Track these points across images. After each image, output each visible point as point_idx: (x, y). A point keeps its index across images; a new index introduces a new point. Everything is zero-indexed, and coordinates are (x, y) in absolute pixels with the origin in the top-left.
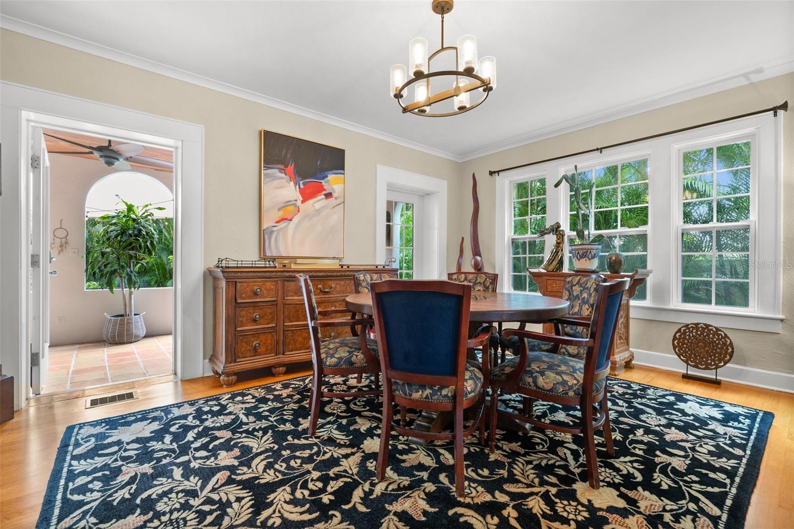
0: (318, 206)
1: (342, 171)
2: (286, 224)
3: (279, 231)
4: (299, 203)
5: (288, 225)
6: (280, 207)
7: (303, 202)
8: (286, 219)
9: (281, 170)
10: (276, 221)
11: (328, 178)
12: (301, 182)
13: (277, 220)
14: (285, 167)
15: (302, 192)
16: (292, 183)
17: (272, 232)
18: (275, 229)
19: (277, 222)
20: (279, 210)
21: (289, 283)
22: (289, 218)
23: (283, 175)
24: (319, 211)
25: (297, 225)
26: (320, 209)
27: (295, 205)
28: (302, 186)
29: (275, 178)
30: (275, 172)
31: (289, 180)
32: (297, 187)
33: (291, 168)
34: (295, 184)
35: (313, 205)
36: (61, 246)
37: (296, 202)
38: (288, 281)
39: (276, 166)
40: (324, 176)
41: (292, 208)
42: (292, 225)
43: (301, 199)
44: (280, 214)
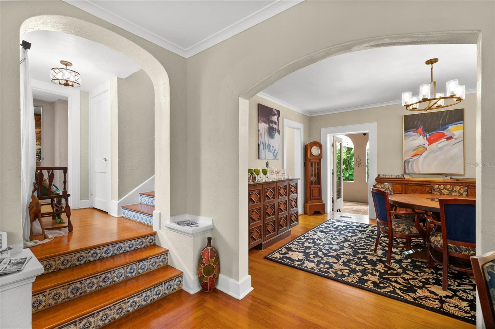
0: (440, 145)
1: (462, 122)
2: (418, 157)
3: (413, 161)
4: (426, 146)
5: (419, 157)
6: (414, 149)
7: (429, 145)
8: (418, 155)
9: (414, 131)
10: (411, 156)
11: (449, 129)
12: (428, 135)
13: (413, 155)
14: (417, 129)
15: (428, 140)
16: (421, 137)
17: (409, 162)
18: (411, 160)
19: (413, 157)
20: (413, 151)
21: (408, 186)
22: (420, 154)
23: (416, 133)
24: (441, 148)
25: (425, 157)
26: (442, 147)
27: (424, 147)
28: (428, 137)
29: (411, 136)
30: (411, 133)
31: (420, 135)
32: (425, 138)
33: (421, 129)
34: (424, 137)
35: (437, 145)
36: (359, 165)
37: (424, 145)
38: (408, 185)
39: (411, 130)
40: (445, 128)
41: (421, 149)
42: (421, 158)
43: (428, 143)
44: (414, 153)
